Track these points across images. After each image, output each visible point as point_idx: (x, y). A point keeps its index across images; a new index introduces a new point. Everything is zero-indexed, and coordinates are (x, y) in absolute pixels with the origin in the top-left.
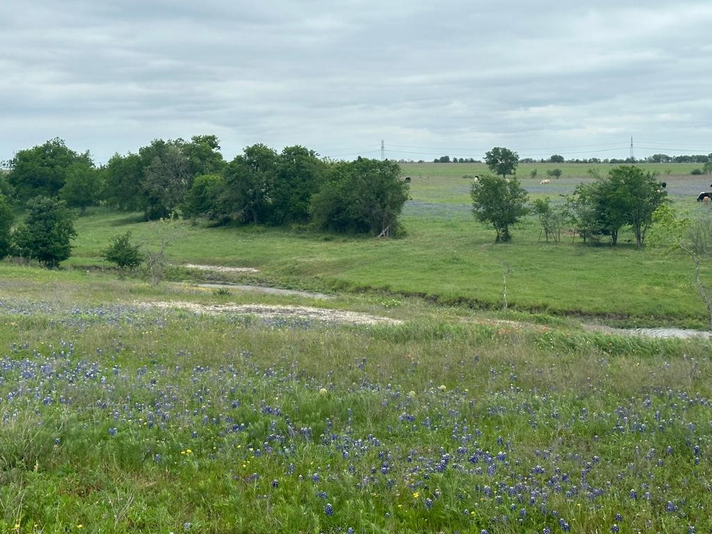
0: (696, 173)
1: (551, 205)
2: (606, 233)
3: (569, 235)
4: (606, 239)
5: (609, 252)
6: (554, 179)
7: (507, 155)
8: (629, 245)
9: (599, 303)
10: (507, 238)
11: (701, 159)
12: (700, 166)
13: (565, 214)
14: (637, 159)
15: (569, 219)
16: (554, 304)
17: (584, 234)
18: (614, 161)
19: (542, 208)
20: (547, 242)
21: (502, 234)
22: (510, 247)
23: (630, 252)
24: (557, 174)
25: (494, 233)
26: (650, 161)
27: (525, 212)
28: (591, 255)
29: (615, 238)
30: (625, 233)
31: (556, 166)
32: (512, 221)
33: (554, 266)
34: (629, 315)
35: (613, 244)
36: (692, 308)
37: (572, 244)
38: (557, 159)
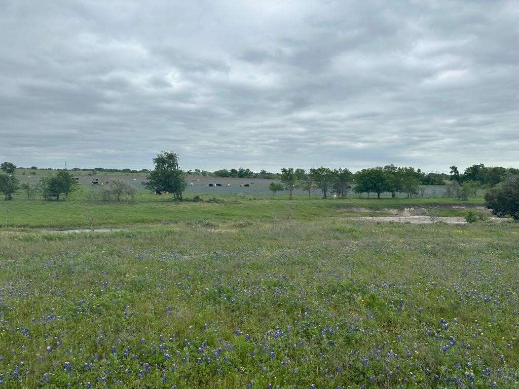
0: (90, 175)
1: (30, 186)
2: (54, 196)
3: (39, 197)
4: (54, 198)
5: (56, 203)
6: (33, 176)
7: (11, 165)
8: (64, 200)
9: (52, 222)
10: (10, 198)
11: (91, 170)
12: (91, 173)
13: (37, 189)
14: (68, 169)
15: (38, 191)
16: (32, 224)
17: (45, 196)
18: (58, 170)
19: (26, 187)
20: (29, 200)
21: (8, 197)
22: (12, 202)
23: (64, 203)
24: (34, 174)
25: (4, 196)
26: (73, 170)
27: (18, 188)
28: (48, 204)
29: (58, 198)
30: (62, 196)
31: (34, 171)
32: (13, 192)
33: (32, 209)
34: (63, 226)
35: (58, 200)
36: (87, 222)
37: (40, 200)
38: (34, 168)
